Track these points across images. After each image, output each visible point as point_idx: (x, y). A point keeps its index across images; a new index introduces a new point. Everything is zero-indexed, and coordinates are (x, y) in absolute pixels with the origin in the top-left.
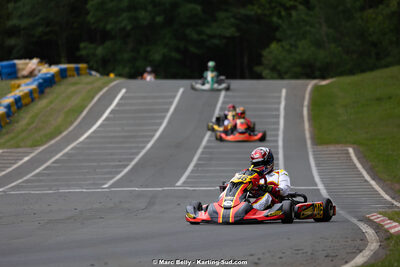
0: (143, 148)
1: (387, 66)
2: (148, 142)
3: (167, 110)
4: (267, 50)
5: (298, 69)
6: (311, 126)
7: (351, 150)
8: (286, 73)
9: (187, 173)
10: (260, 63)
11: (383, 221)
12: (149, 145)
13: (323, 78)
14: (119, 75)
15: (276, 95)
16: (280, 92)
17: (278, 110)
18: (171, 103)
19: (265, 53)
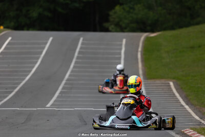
0: (24, 79)
1: (198, 24)
2: (27, 75)
3: (41, 53)
4: (113, 11)
5: (134, 25)
6: (143, 65)
7: (171, 84)
8: (126, 28)
9: (54, 98)
10: (107, 21)
11: (193, 134)
12: (28, 78)
13: (152, 31)
14: (7, 27)
15: (119, 43)
16: (122, 41)
17: (120, 54)
18: (44, 48)
19: (111, 13)
